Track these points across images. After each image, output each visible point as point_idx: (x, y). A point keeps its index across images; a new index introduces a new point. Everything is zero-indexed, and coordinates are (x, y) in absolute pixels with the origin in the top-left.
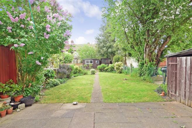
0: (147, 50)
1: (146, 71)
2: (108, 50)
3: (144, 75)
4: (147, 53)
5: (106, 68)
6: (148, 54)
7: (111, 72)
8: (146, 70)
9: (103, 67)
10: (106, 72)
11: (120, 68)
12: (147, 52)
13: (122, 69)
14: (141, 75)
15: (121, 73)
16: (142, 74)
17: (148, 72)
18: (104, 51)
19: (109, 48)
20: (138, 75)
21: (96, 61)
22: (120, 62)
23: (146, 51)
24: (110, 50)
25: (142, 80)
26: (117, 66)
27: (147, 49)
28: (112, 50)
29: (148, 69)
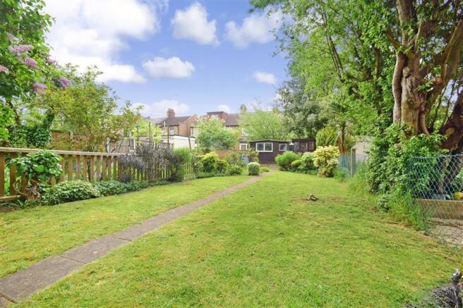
0: (406, 86)
1: (397, 173)
2: (306, 117)
3: (387, 188)
4: (404, 99)
5: (294, 163)
6: (408, 103)
7: (306, 173)
8: (394, 170)
9: (288, 158)
10: (294, 171)
11: (330, 162)
12: (404, 93)
13: (334, 165)
14: (376, 187)
15: (331, 175)
16: (379, 183)
17: (404, 176)
18: (297, 121)
19: (310, 113)
20: (368, 187)
21: (280, 145)
22: (330, 146)
23: (399, 90)
24: (311, 118)
25: (375, 209)
26: (320, 156)
27: (403, 84)
28: (317, 117)
29: (406, 163)
